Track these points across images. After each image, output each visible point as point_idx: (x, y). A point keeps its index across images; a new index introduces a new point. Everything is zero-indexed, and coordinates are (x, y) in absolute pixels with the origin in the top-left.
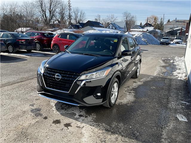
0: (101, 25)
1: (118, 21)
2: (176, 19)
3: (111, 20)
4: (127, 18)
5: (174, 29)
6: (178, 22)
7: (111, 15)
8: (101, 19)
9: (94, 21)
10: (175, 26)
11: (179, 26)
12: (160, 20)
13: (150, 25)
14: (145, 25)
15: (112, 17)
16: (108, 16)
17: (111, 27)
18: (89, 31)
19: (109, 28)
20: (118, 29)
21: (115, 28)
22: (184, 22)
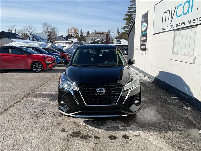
0: (18, 36)
1: (37, 32)
2: (96, 30)
3: (29, 30)
4: (47, 29)
5: (96, 40)
6: (98, 33)
7: (28, 26)
8: (17, 29)
9: (8, 31)
10: (96, 37)
11: (99, 37)
12: (80, 32)
13: (72, 37)
14: (67, 36)
15: (30, 28)
16: (24, 27)
17: (31, 39)
18: (12, 43)
19: (30, 40)
20: (41, 40)
21: (37, 40)
22: (102, 33)
